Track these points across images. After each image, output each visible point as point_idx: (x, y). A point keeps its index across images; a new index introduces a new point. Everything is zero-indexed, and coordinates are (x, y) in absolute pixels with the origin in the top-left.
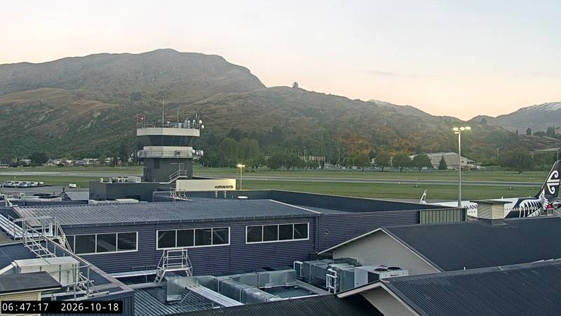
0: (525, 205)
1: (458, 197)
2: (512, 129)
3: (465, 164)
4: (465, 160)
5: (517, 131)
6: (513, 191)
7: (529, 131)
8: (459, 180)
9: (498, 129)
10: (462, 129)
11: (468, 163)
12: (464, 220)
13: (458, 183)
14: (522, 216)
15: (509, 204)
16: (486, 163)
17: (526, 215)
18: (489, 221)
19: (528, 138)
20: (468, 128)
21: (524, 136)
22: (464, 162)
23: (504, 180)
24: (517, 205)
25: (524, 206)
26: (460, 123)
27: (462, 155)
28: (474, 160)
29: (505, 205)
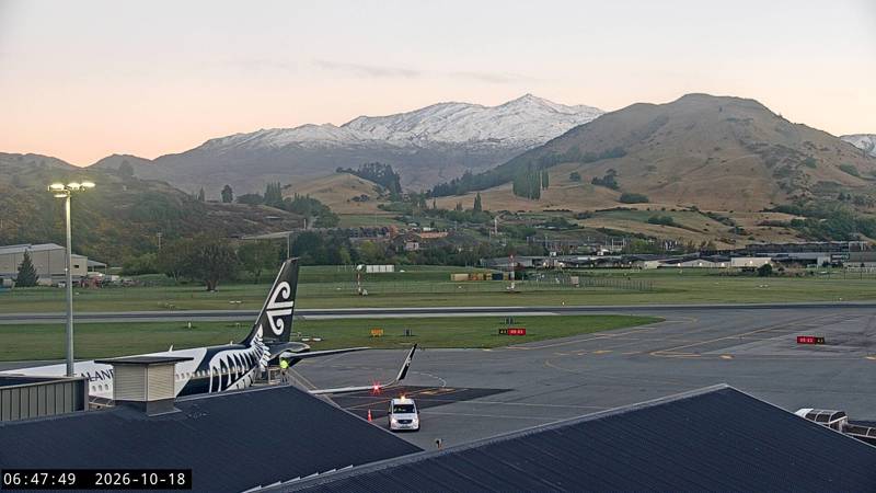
0: (222, 362)
1: (67, 352)
2: (191, 189)
3: (83, 272)
4: (83, 261)
5: (202, 191)
6: (195, 333)
7: (227, 192)
8: (69, 312)
9: (160, 187)
10: (74, 185)
11: (90, 269)
12: (80, 406)
13: (66, 318)
14: (215, 389)
15: (187, 362)
16: (133, 268)
17: (224, 387)
18: (141, 406)
19: (226, 209)
20: (90, 185)
21: (217, 206)
22: (80, 266)
23: (173, 308)
24: (204, 365)
25: (218, 367)
26: (66, 172)
27: (75, 251)
28: (103, 260)
29: (178, 365)
